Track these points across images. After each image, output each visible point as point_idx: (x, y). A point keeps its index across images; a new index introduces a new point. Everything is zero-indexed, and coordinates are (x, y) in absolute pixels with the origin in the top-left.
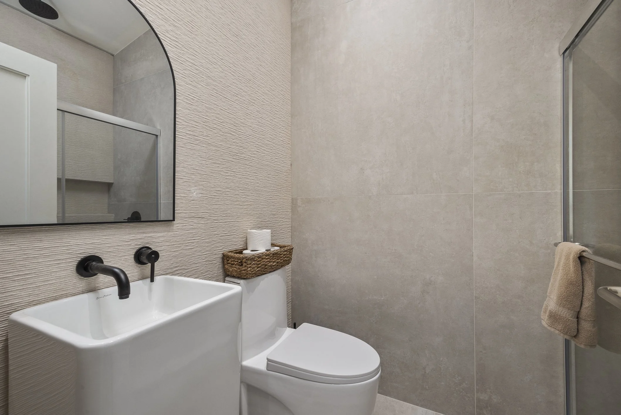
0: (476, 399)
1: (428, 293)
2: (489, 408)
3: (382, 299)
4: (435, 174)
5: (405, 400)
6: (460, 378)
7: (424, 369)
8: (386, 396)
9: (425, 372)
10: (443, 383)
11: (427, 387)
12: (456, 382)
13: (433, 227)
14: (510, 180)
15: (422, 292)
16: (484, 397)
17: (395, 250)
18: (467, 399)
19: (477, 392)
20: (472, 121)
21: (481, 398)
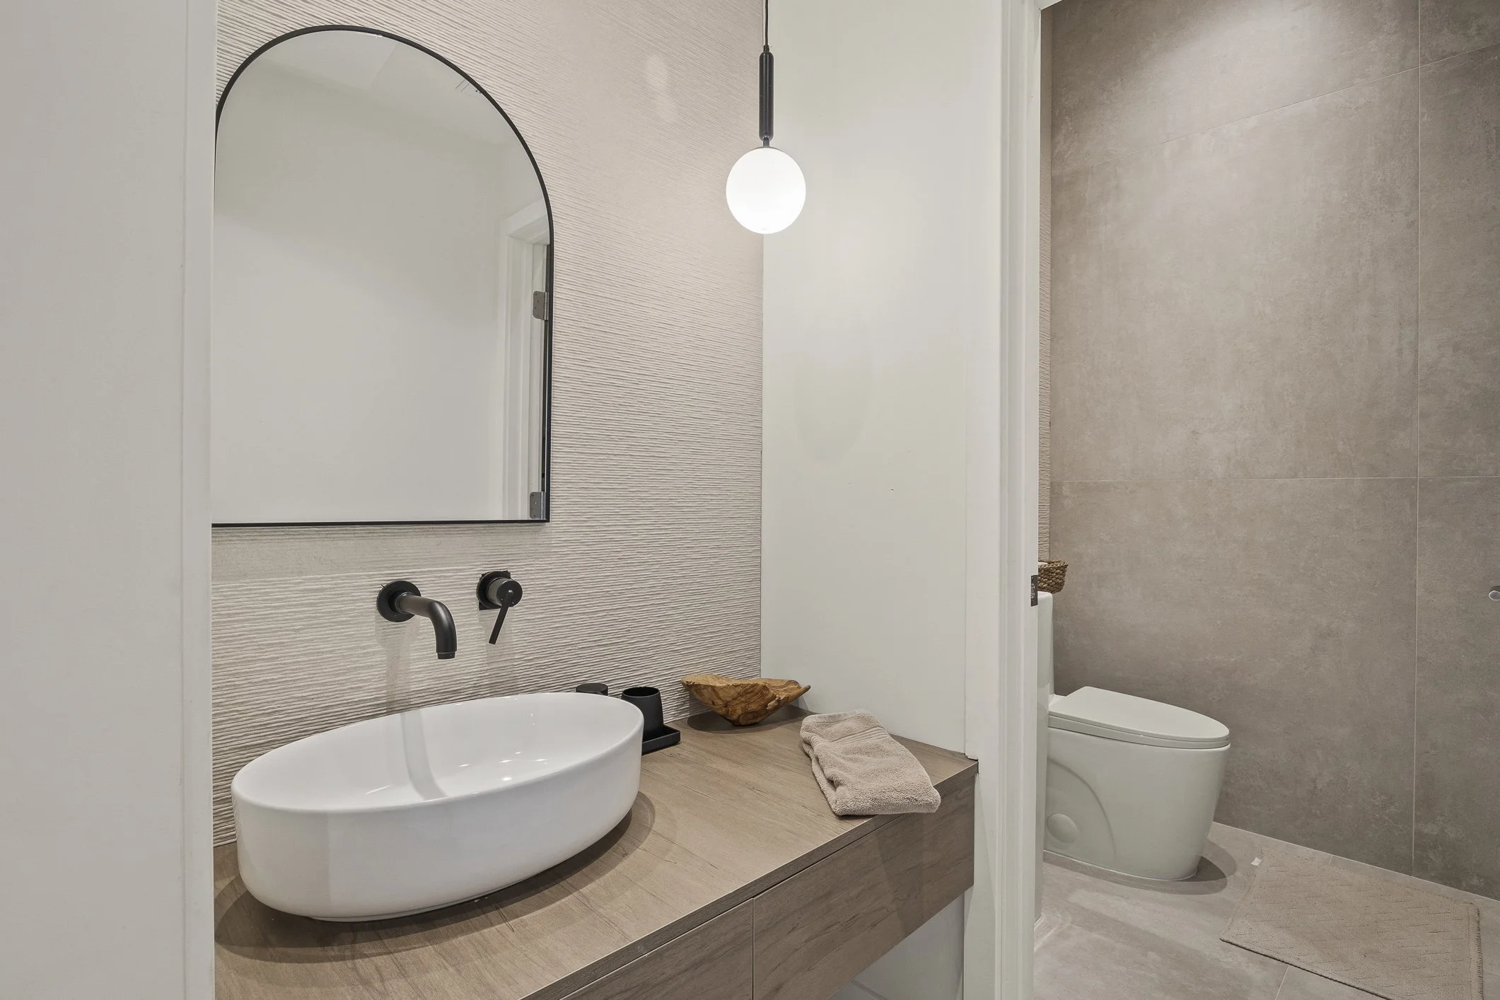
0: (1415, 833)
1: (1325, 651)
2: (1440, 848)
3: (1233, 660)
4: (1341, 443)
5: (1273, 834)
6: (1383, 797)
7: (1314, 781)
8: (1237, 827)
9: (1315, 787)
10: (1350, 806)
11: (1318, 812)
12: (1376, 803)
13: (1337, 536)
14: (1492, 454)
15: (1311, 648)
16: (1431, 829)
17: (1259, 575)
18: (1397, 834)
19: (1417, 821)
20: (1417, 351)
21: (1426, 831)
